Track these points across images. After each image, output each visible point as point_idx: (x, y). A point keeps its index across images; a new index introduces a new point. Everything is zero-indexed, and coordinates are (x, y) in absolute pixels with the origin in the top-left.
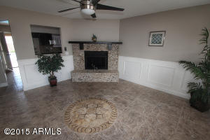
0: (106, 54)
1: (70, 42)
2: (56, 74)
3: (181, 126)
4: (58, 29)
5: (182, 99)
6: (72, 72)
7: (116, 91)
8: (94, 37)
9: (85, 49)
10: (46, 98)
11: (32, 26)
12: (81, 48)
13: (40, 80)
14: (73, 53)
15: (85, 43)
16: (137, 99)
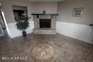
0: (50, 20)
1: (32, 14)
2: (26, 30)
4: (26, 8)
6: (34, 29)
7: (55, 39)
8: (44, 12)
9: (40, 18)
10: (21, 42)
11: (13, 6)
12: (38, 17)
13: (19, 33)
14: (34, 20)
15: (40, 15)
16: (66, 43)
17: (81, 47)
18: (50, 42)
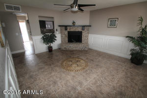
3: (123, 71)
5: (126, 59)
7: (87, 55)
9: (68, 30)
10: (49, 57)
11: (39, 16)
12: (66, 29)
14: (61, 32)
16: (100, 58)
17: (116, 61)
18: (81, 57)
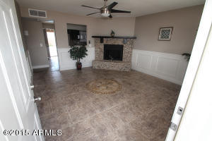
0: (122, 47)
1: (93, 37)
2: (81, 61)
3: (168, 100)
4: (85, 26)
6: (93, 61)
7: (125, 77)
8: (113, 33)
9: (105, 43)
11: (68, 24)
12: (102, 41)
13: (71, 64)
14: (95, 45)
15: (105, 37)
16: (142, 83)
18: (116, 79)
